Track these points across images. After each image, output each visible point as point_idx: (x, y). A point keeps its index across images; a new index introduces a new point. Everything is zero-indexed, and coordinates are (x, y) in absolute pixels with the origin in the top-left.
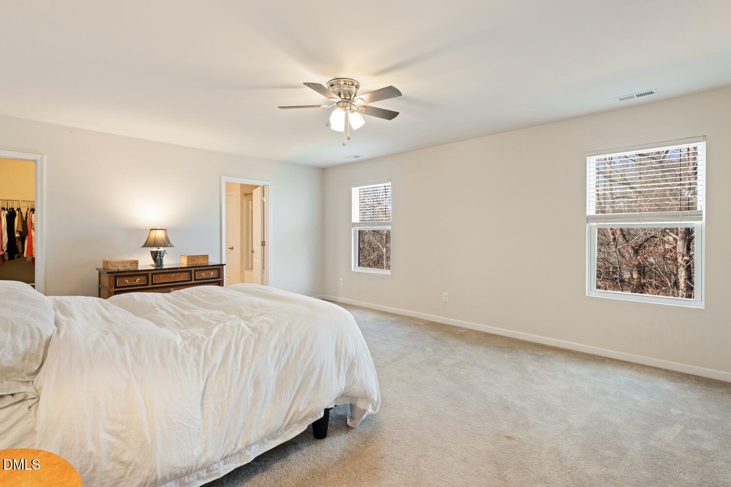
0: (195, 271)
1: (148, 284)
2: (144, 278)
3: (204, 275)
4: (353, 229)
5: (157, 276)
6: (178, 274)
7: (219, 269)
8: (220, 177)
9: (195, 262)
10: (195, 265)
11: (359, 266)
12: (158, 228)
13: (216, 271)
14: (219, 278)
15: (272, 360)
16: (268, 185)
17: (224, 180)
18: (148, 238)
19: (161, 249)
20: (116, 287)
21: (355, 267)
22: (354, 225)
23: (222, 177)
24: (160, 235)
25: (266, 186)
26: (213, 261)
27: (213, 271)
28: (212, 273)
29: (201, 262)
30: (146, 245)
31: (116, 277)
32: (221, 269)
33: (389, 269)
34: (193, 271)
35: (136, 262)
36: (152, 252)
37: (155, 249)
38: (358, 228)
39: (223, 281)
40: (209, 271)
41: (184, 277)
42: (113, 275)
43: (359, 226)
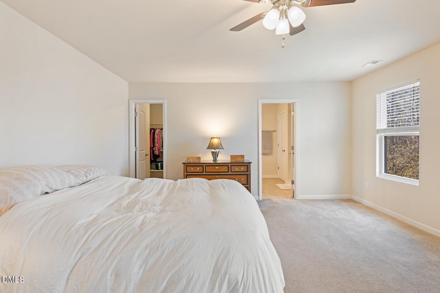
0: (231, 166)
1: (203, 172)
2: (201, 168)
3: (237, 169)
4: (378, 136)
5: (208, 167)
6: (221, 167)
7: (247, 166)
8: (258, 100)
9: (235, 160)
10: (236, 162)
11: (386, 172)
12: (215, 137)
13: (246, 167)
14: (247, 172)
15: (138, 258)
16: (296, 102)
17: (261, 102)
18: (210, 144)
19: (217, 150)
20: (187, 172)
21: (380, 172)
22: (379, 131)
23: (259, 100)
24: (216, 141)
25: (294, 102)
26: (247, 159)
27: (244, 166)
28: (243, 168)
29: (239, 160)
30: (209, 148)
31: (187, 166)
32: (248, 166)
33: (418, 179)
34: (230, 166)
35: (199, 158)
36: (212, 152)
37: (213, 150)
38: (383, 135)
39: (250, 174)
40: (241, 167)
41: (225, 169)
42: (186, 165)
43: (384, 132)
